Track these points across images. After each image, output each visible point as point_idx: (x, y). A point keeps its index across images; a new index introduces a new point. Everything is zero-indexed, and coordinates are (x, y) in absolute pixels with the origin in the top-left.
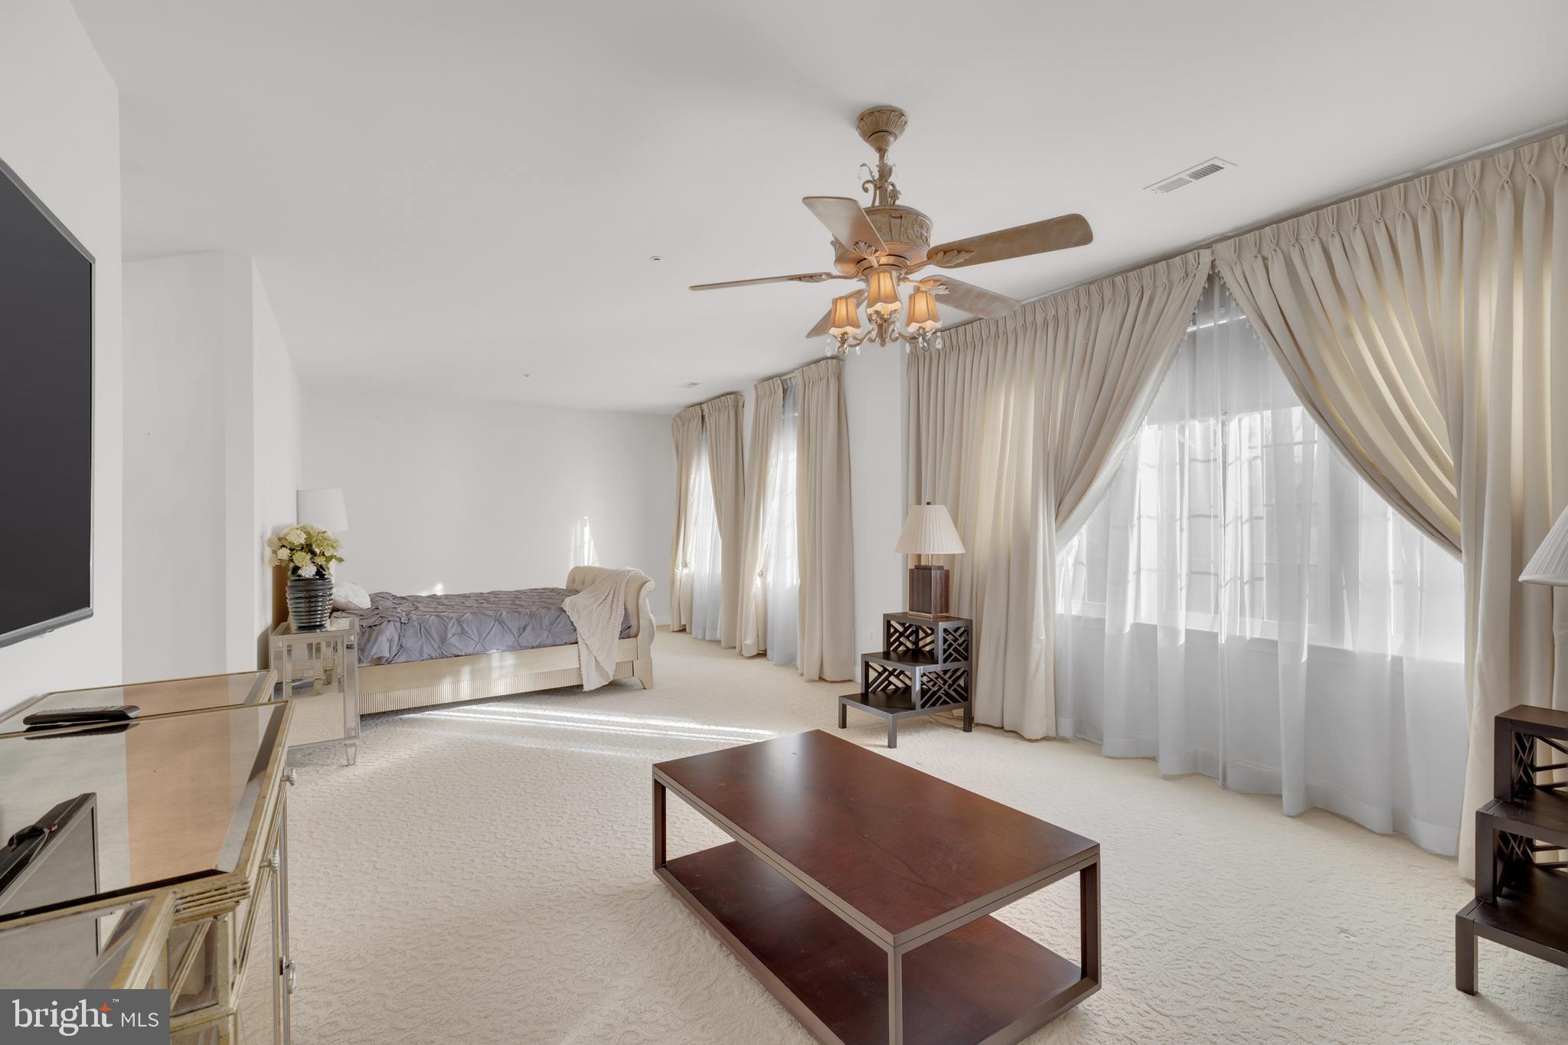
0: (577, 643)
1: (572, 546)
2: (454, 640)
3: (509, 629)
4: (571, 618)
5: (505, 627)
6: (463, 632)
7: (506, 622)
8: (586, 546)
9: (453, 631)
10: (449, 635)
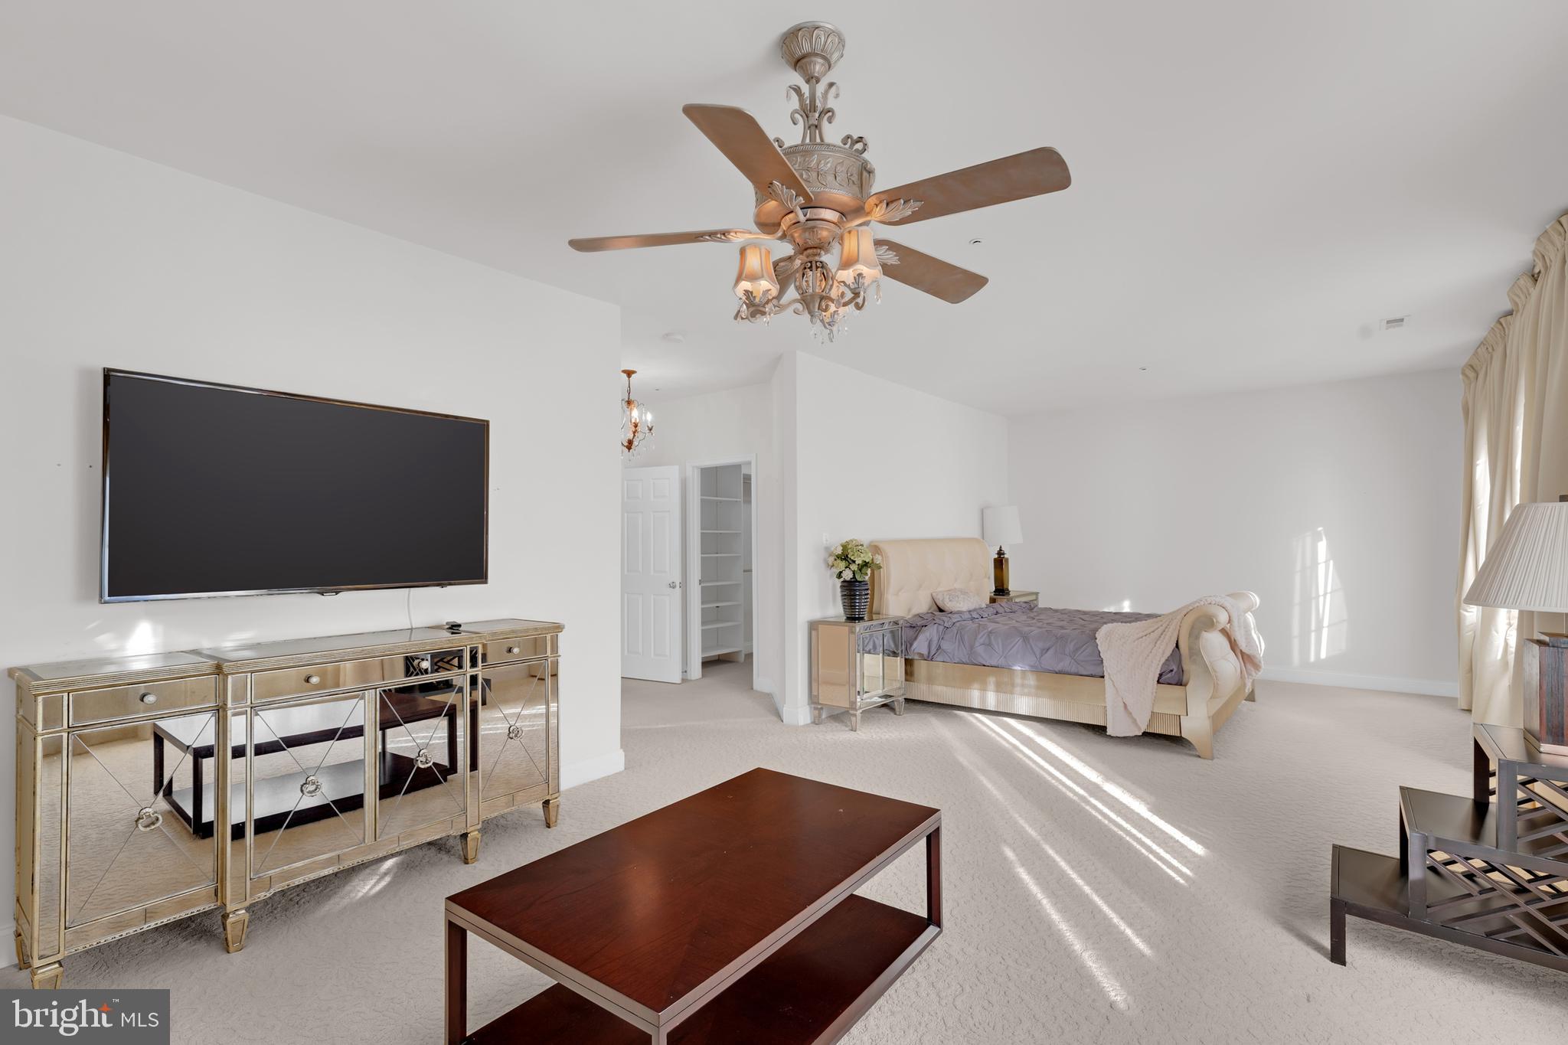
0: (1103, 677)
1: (1298, 567)
2: (980, 650)
3: (1032, 649)
4: (1099, 647)
5: (1029, 646)
6: (990, 644)
7: (1031, 640)
8: (1321, 569)
9: (982, 641)
10: (977, 644)
